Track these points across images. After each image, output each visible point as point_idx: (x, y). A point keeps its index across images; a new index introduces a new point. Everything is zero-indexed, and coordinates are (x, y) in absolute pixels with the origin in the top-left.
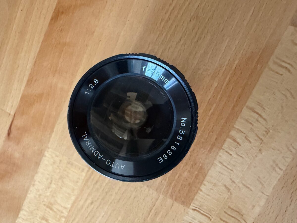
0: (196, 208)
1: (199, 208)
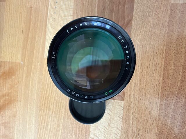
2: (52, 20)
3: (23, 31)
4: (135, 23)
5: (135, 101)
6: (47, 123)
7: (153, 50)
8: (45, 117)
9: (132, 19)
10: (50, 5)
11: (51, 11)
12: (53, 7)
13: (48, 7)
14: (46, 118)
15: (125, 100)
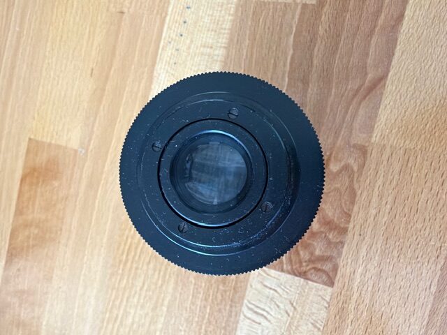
2: (172, 54)
3: (92, 70)
4: (394, 88)
5: (363, 292)
6: (125, 310)
7: (432, 167)
8: (123, 294)
9: (387, 75)
10: (171, 14)
11: (171, 29)
12: (179, 19)
13: (165, 17)
14: (126, 295)
15: (336, 284)
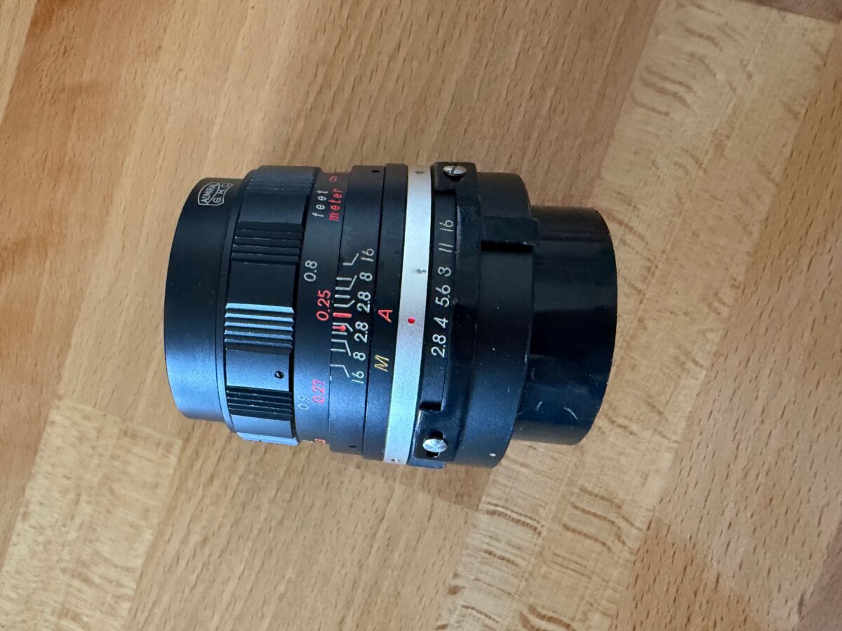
0: (496, 505)
1: (503, 507)
